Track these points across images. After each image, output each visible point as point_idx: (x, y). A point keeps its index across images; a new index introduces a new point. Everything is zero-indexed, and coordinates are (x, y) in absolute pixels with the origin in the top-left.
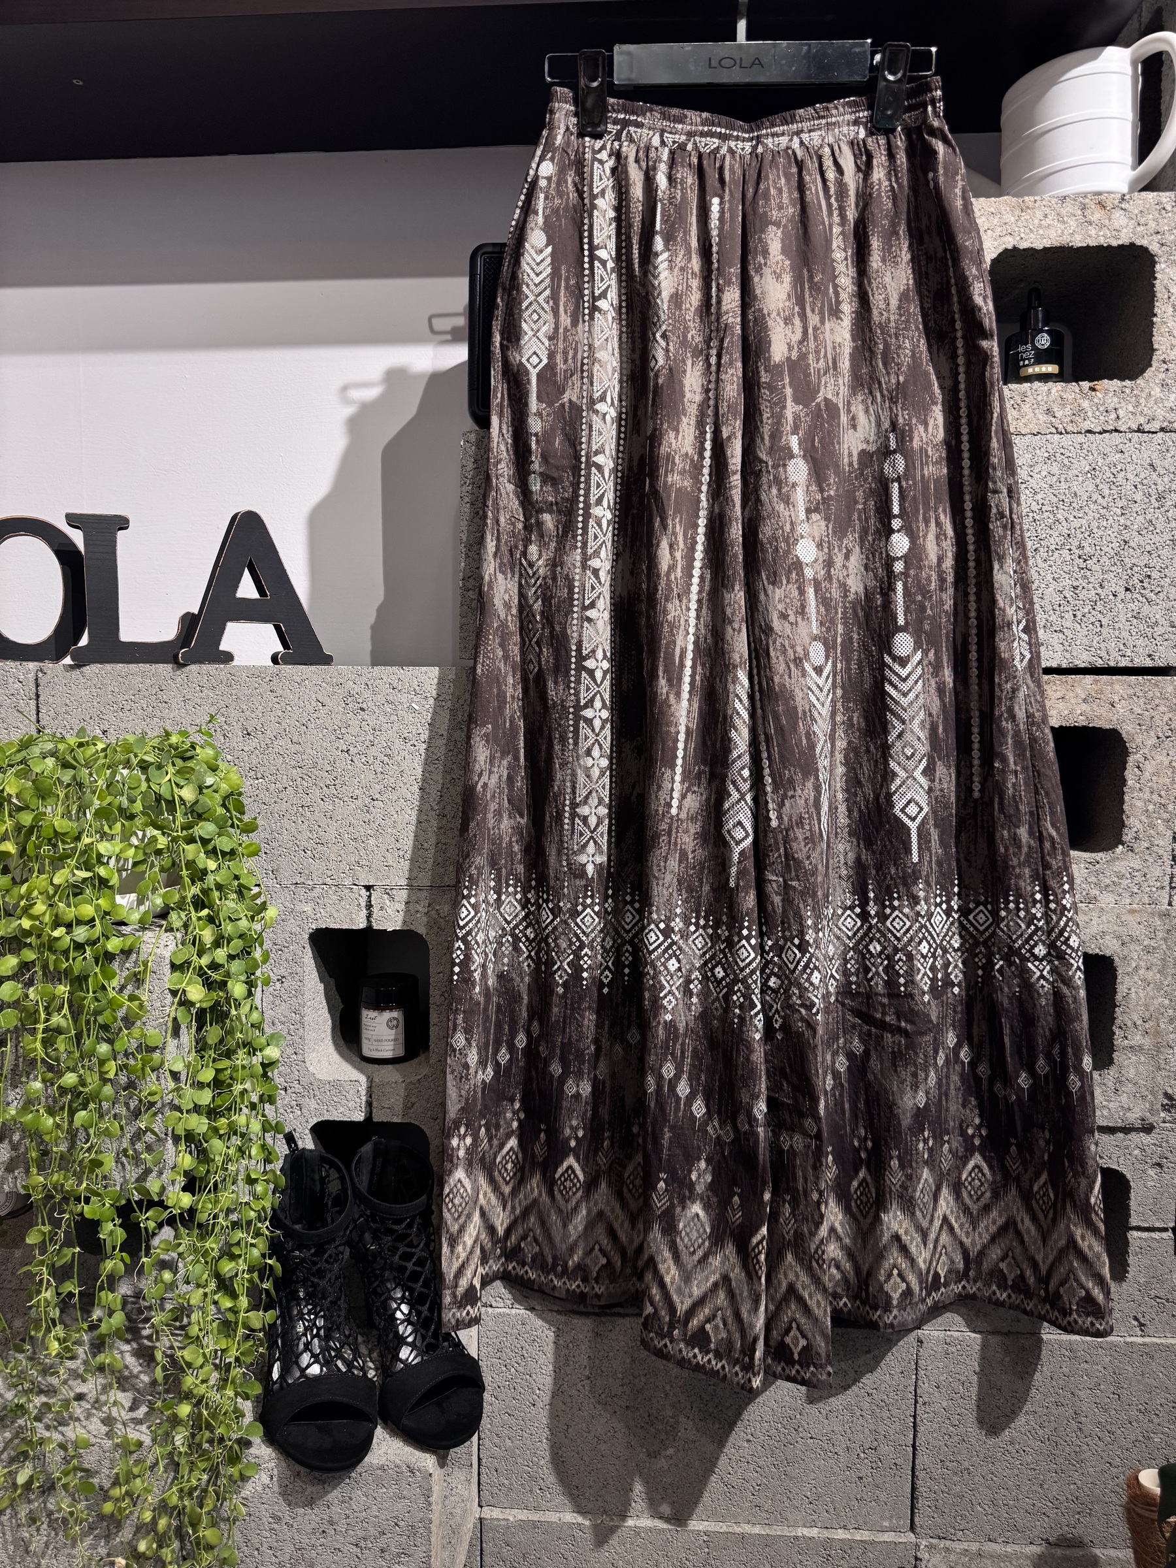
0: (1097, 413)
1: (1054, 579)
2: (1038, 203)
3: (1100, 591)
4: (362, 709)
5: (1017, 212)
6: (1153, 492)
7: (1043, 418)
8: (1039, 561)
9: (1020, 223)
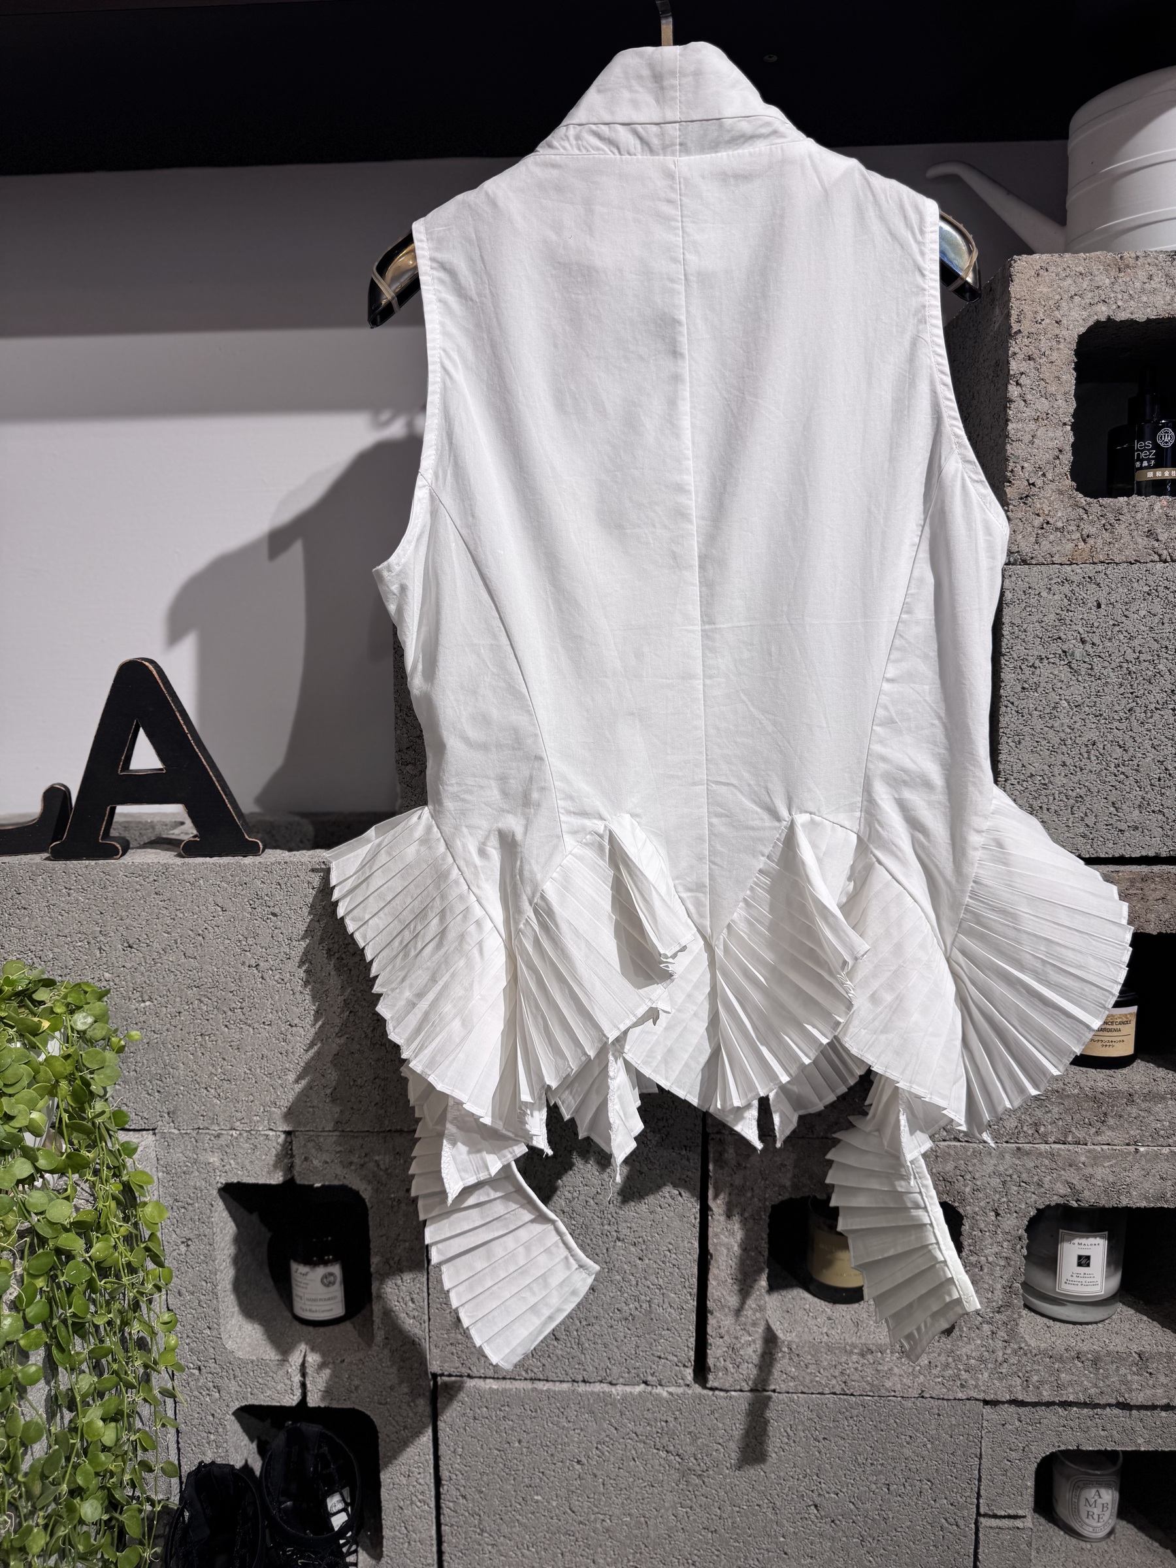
1: (1153, 747)
2: (1141, 260)
4: (274, 915)
5: (1113, 273)
7: (1142, 542)
8: (1135, 724)
9: (1117, 288)
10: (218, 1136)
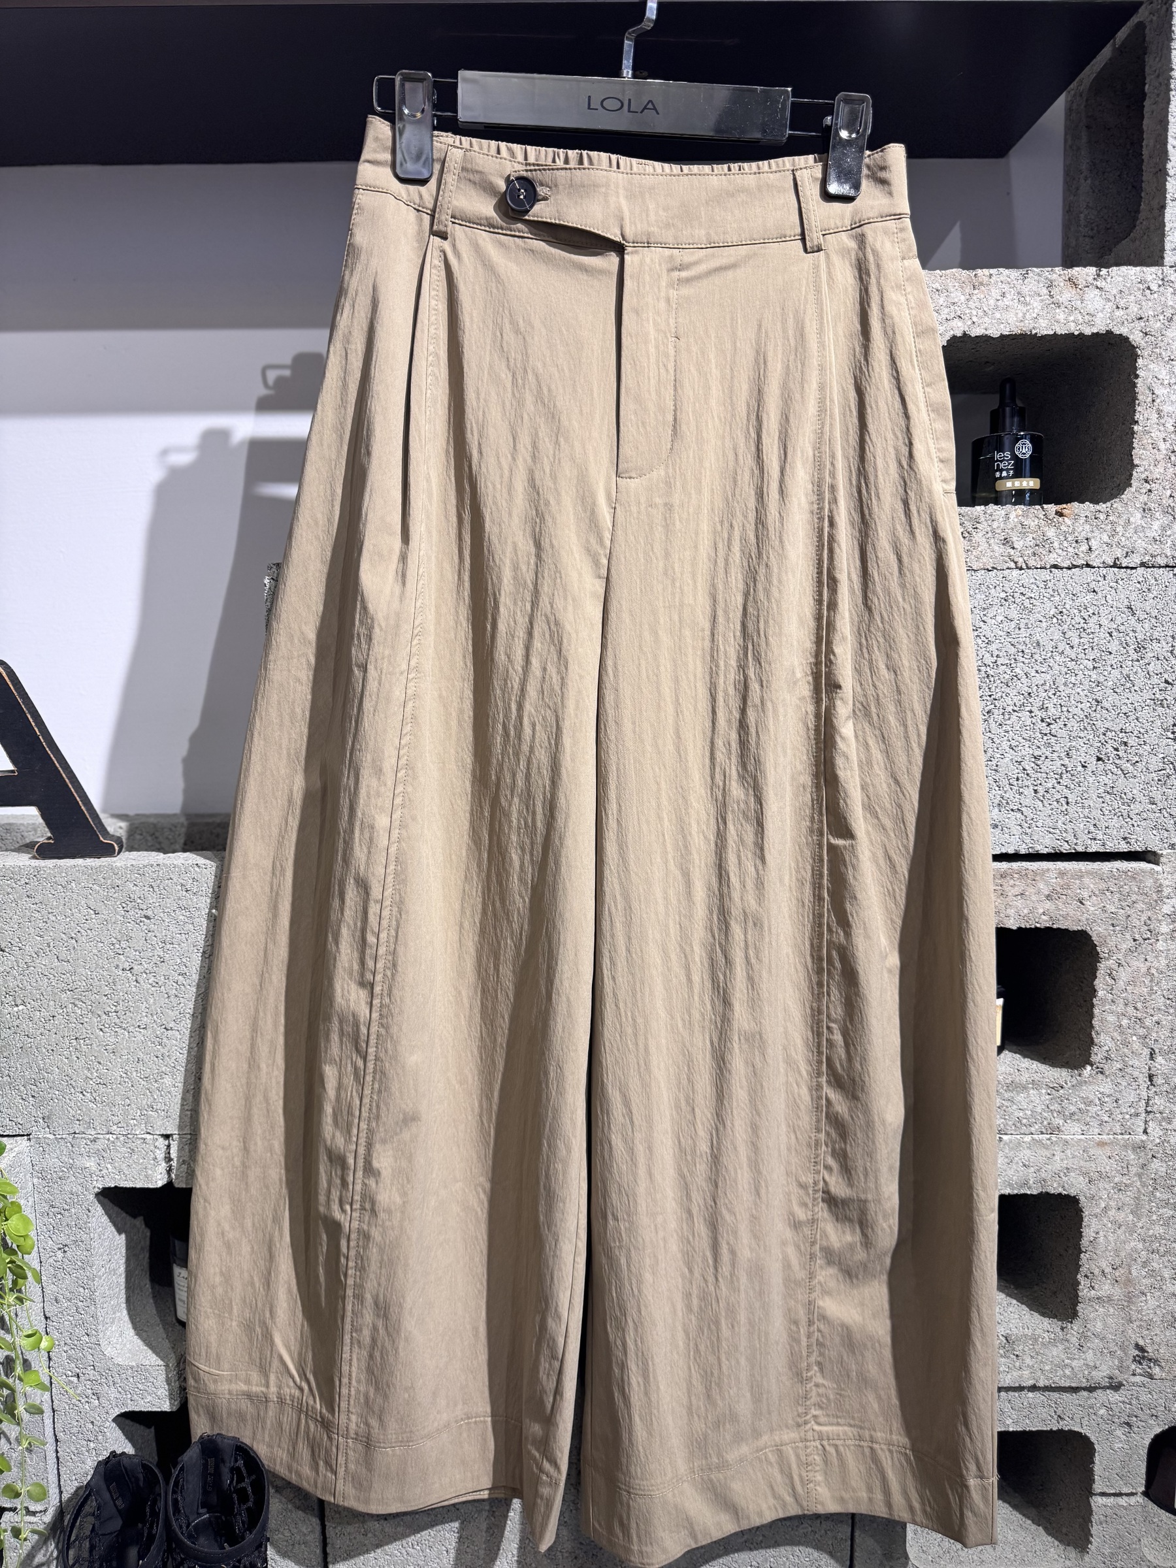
0: (1065, 544)
1: (1011, 747)
2: (994, 278)
3: (1066, 761)
5: (968, 289)
6: (1131, 641)
7: (999, 549)
9: (971, 304)
10: (94, 1141)
